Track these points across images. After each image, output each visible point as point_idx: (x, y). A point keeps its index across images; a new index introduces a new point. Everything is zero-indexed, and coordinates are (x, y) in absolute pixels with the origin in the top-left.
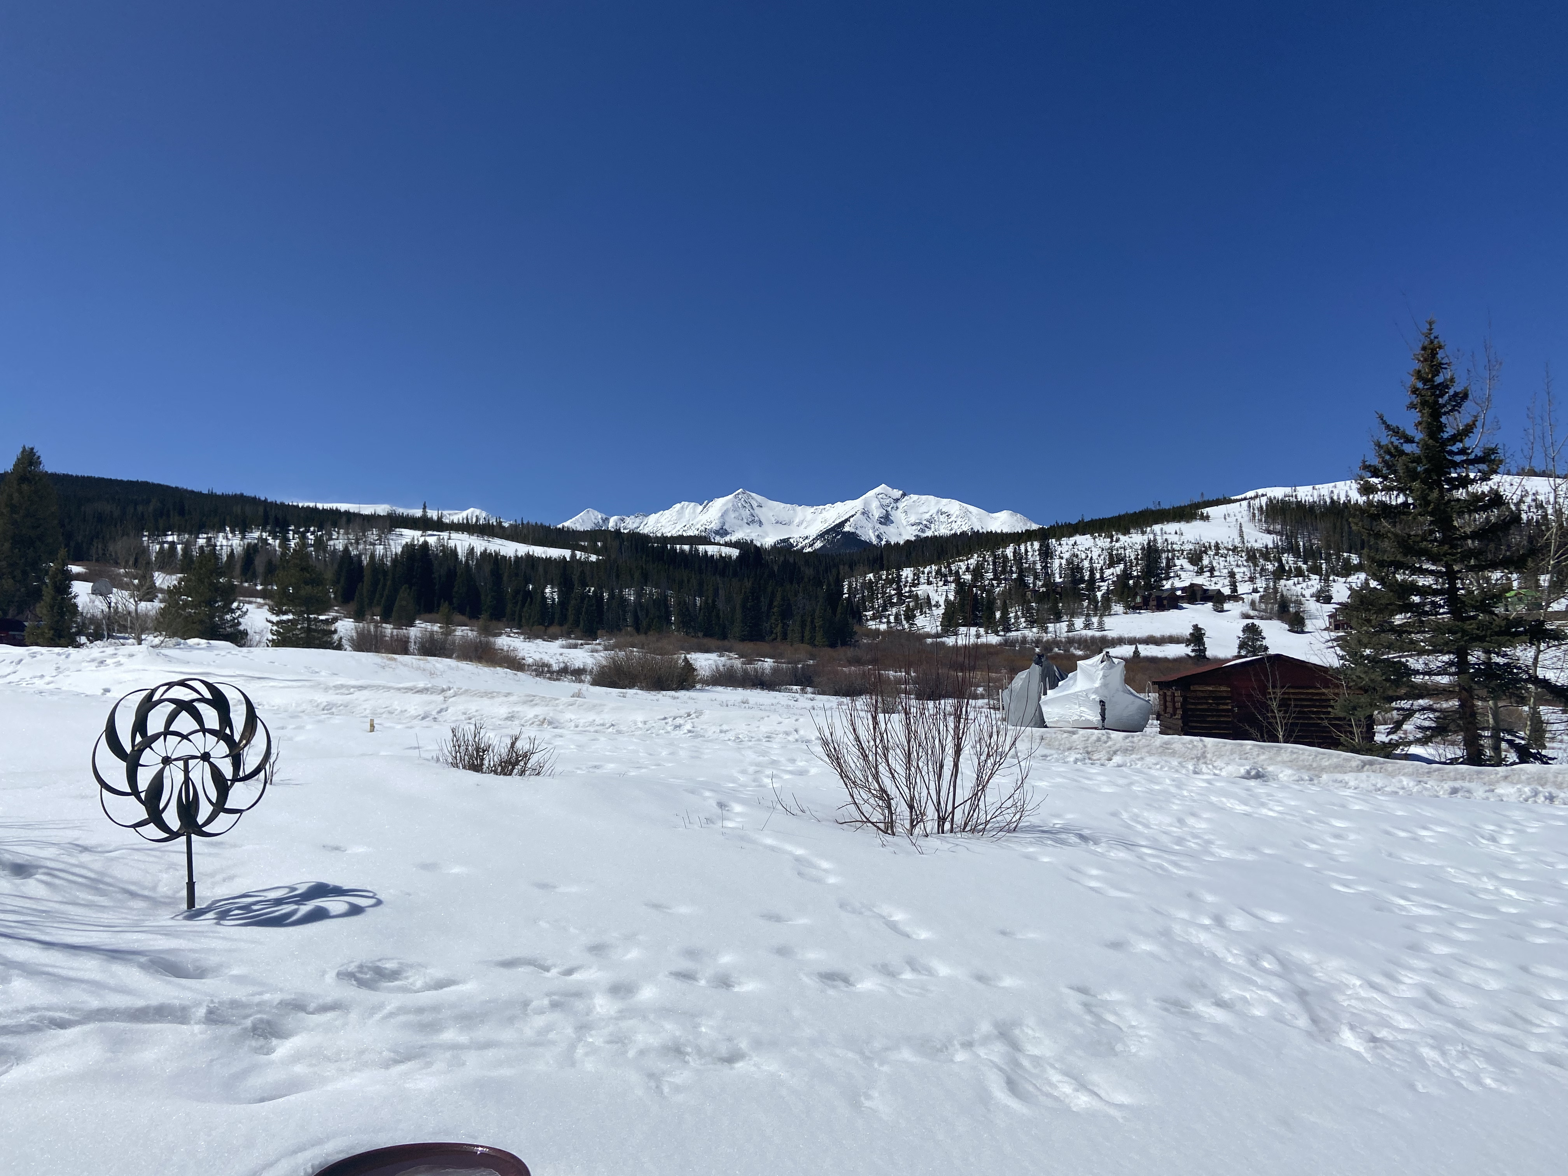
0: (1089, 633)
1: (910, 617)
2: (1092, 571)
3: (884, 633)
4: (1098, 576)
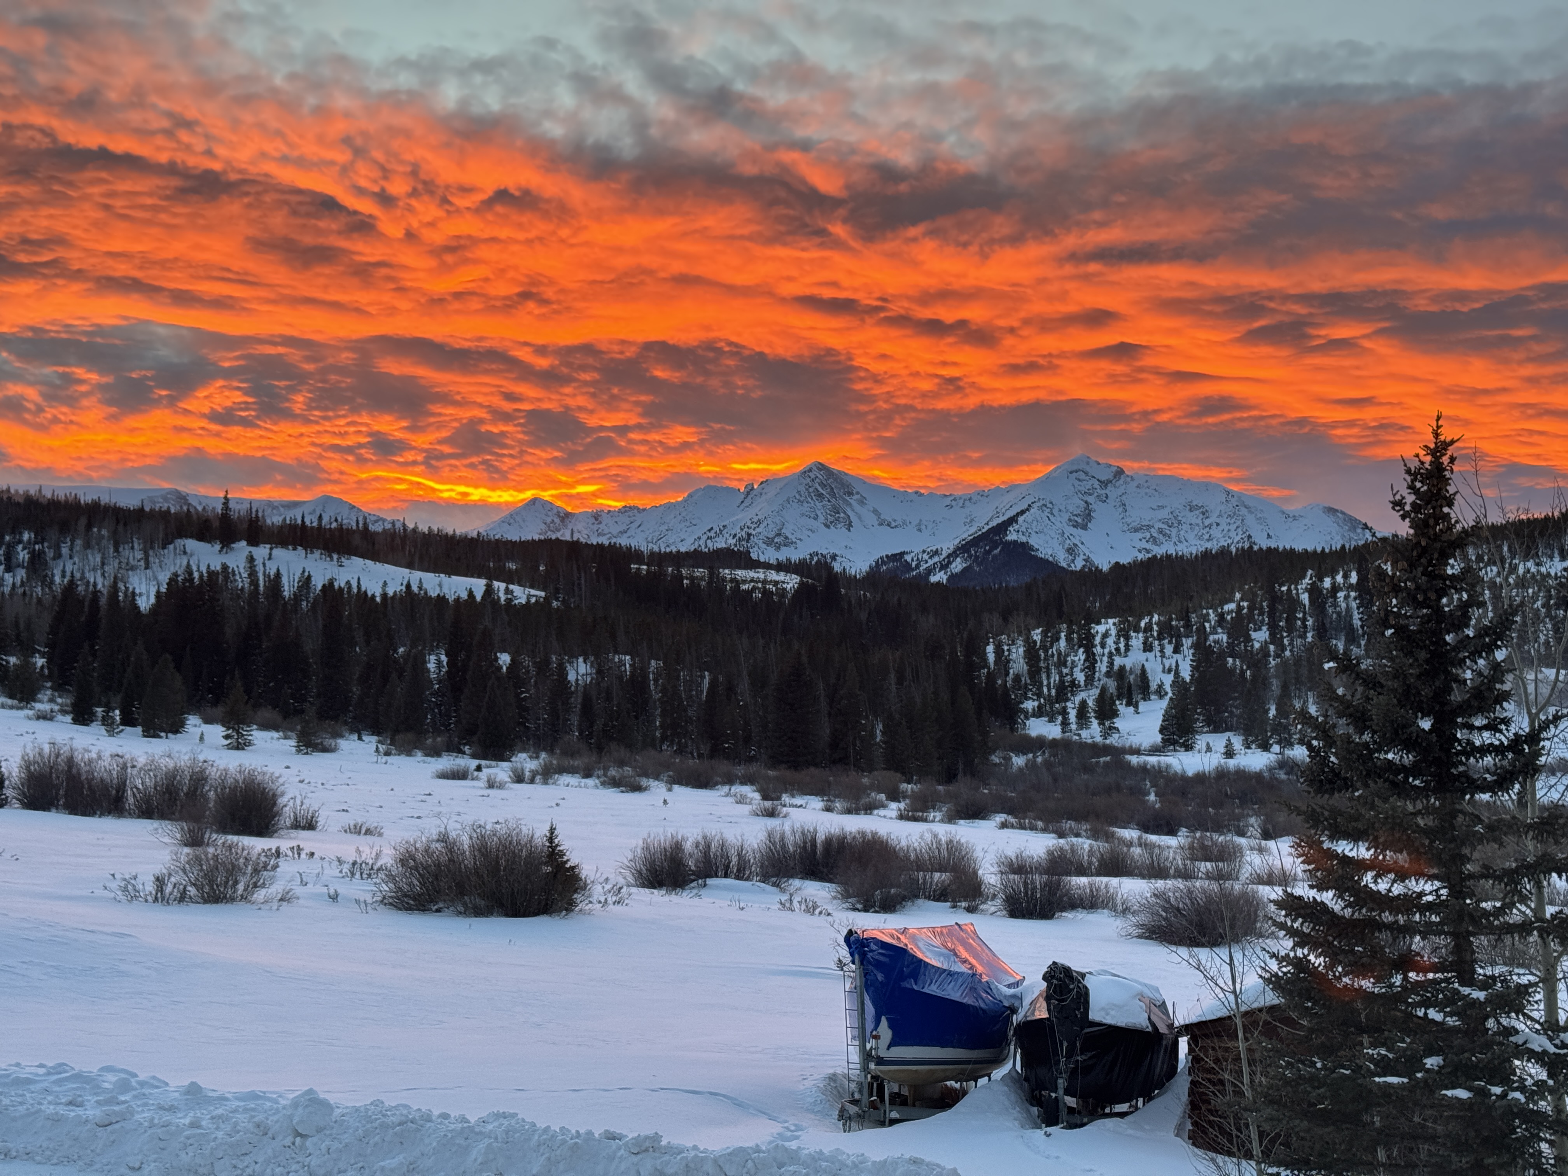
1: (1106, 712)
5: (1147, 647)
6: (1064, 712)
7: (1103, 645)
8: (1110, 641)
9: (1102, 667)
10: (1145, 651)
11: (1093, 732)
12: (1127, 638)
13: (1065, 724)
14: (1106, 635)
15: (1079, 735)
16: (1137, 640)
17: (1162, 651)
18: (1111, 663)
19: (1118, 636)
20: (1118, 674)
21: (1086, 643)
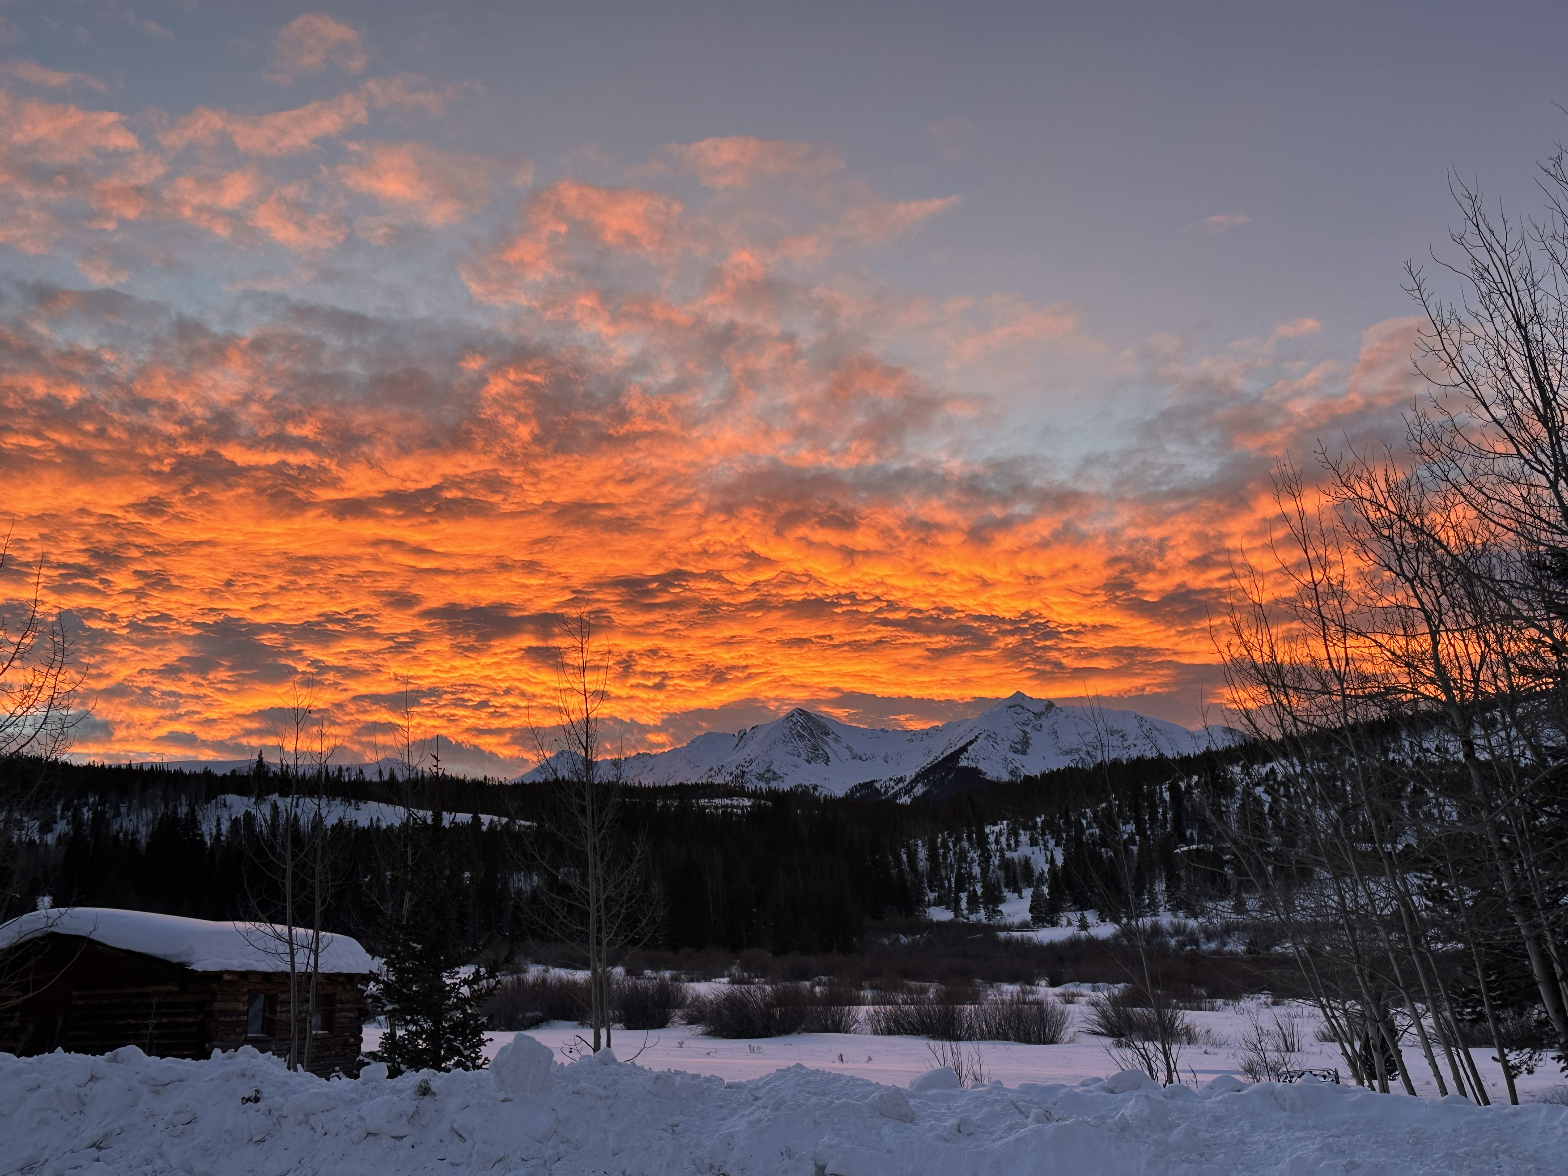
3: (944, 926)
5: (1034, 843)
6: (958, 900)
7: (997, 842)
8: (1003, 839)
9: (996, 861)
10: (1031, 846)
11: (981, 915)
12: (1017, 835)
13: (957, 910)
14: (1000, 833)
15: (968, 918)
16: (1024, 837)
17: (1045, 845)
18: (1003, 856)
19: (1009, 834)
20: (1006, 865)
21: (982, 842)
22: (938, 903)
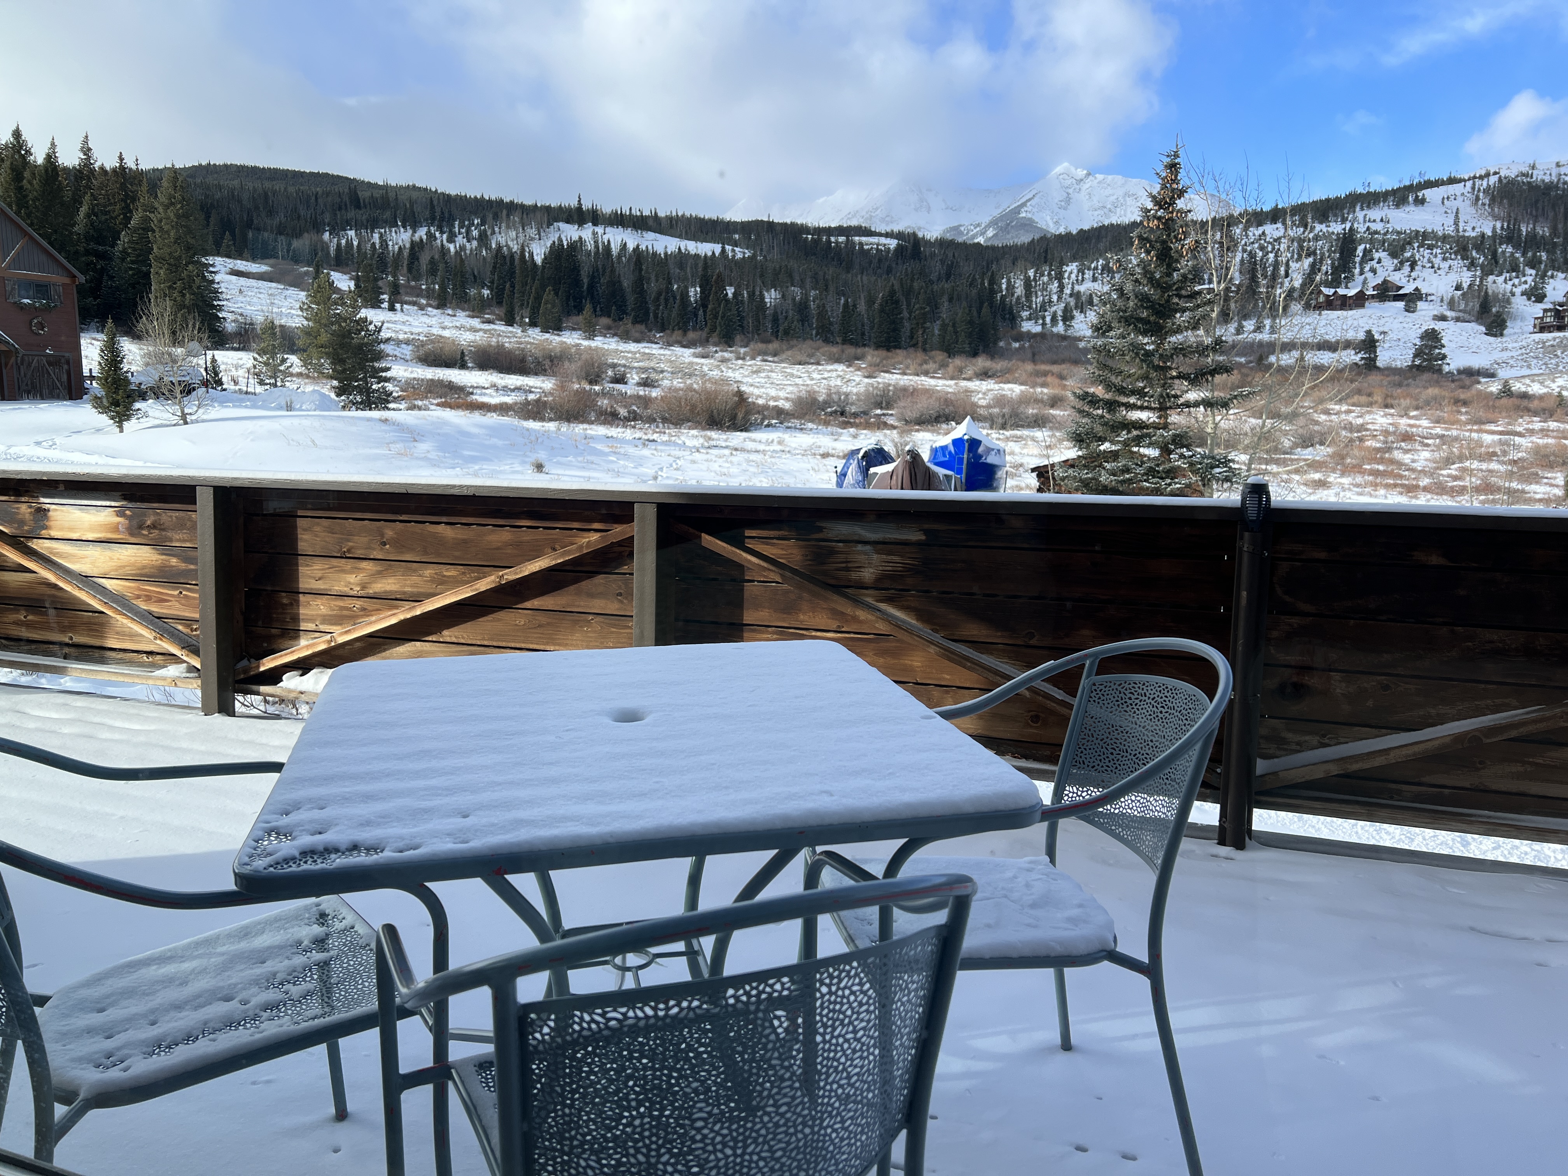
0: (1259, 337)
1: (1067, 317)
2: (1276, 264)
3: (1035, 335)
4: (1282, 270)
5: (1094, 279)
6: (1044, 318)
7: (1069, 278)
8: (1073, 276)
9: (1067, 291)
10: (1092, 281)
11: (1060, 328)
12: (1083, 274)
13: (1044, 324)
14: (1071, 273)
15: (1051, 330)
16: (1088, 274)
17: (1102, 281)
18: (1073, 289)
19: (1079, 272)
20: (1076, 295)
21: (1060, 277)
22: (1029, 319)
